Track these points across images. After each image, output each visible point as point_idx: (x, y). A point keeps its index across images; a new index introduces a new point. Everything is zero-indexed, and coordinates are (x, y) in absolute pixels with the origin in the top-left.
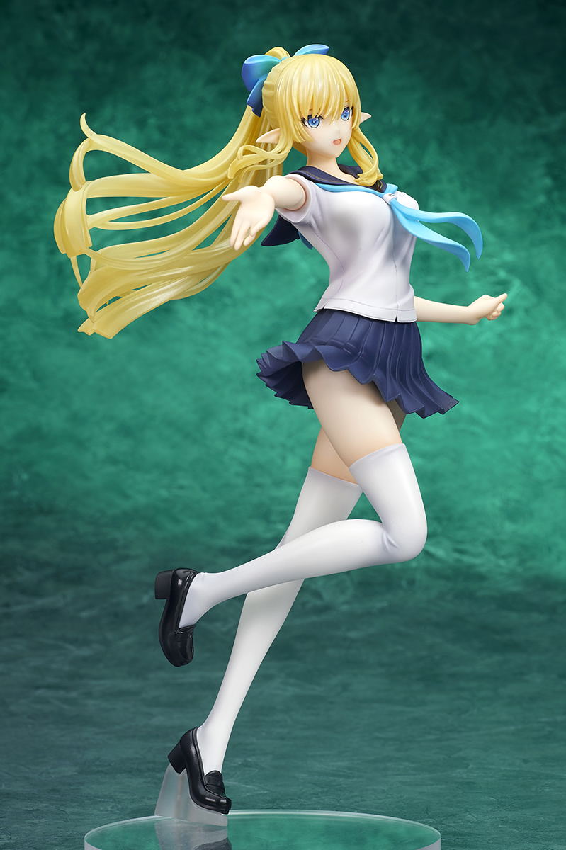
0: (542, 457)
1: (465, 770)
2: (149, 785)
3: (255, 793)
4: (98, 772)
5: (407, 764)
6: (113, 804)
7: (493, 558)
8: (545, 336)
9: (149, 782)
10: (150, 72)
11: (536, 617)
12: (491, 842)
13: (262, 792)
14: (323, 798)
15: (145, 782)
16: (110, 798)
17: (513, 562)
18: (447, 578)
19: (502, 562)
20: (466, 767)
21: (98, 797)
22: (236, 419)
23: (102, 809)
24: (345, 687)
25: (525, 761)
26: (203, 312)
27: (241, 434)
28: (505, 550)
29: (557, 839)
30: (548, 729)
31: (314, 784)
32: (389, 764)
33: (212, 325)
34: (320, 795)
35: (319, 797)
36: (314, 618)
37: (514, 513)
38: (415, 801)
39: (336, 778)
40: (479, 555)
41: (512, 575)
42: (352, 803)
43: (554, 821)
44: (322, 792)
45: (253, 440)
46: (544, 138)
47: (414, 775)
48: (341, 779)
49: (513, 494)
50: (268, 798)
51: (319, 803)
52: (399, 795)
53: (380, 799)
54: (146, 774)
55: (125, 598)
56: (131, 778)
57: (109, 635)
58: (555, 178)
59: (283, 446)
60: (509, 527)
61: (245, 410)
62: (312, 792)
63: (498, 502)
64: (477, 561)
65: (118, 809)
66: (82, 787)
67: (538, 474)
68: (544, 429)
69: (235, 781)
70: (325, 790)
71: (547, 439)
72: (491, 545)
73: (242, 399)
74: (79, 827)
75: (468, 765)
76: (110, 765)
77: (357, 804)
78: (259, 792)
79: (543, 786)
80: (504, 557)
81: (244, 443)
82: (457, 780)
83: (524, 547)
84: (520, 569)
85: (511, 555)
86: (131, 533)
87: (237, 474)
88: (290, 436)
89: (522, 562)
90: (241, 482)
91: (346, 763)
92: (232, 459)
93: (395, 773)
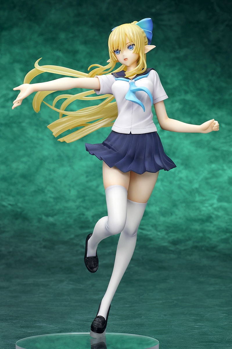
0: (176, 190)
1: (140, 319)
3: (53, 328)
5: (116, 316)
7: (155, 232)
8: (178, 140)
9: (10, 324)
10: (15, 30)
11: (173, 256)
13: (56, 328)
15: (8, 324)
17: (164, 233)
19: (159, 233)
20: (141, 318)
22: (50, 174)
24: (93, 285)
25: (165, 315)
26: (37, 130)
27: (52, 181)
28: (160, 228)
29: (175, 347)
30: (175, 302)
31: (78, 325)
33: (40, 135)
34: (80, 329)
37: (164, 213)
40: (150, 230)
41: (163, 239)
44: (81, 328)
46: (178, 58)
47: (119, 321)
49: (164, 205)
50: (58, 331)
54: (9, 321)
55: (3, 249)
56: (3, 322)
59: (69, 185)
60: (162, 219)
61: (54, 171)
62: (76, 328)
63: (158, 209)
64: (149, 233)
67: (174, 197)
68: (177, 178)
69: (46, 324)
70: (82, 327)
71: (178, 183)
72: (155, 226)
73: (52, 166)
75: (142, 317)
78: (54, 328)
79: (171, 325)
80: (160, 231)
81: (53, 184)
82: (136, 323)
83: (168, 227)
84: (166, 237)
85: (163, 230)
86: (6, 221)
87: (50, 197)
88: (72, 181)
89: (167, 233)
90: (52, 200)
91: (91, 316)
92: (48, 191)
93: (111, 320)
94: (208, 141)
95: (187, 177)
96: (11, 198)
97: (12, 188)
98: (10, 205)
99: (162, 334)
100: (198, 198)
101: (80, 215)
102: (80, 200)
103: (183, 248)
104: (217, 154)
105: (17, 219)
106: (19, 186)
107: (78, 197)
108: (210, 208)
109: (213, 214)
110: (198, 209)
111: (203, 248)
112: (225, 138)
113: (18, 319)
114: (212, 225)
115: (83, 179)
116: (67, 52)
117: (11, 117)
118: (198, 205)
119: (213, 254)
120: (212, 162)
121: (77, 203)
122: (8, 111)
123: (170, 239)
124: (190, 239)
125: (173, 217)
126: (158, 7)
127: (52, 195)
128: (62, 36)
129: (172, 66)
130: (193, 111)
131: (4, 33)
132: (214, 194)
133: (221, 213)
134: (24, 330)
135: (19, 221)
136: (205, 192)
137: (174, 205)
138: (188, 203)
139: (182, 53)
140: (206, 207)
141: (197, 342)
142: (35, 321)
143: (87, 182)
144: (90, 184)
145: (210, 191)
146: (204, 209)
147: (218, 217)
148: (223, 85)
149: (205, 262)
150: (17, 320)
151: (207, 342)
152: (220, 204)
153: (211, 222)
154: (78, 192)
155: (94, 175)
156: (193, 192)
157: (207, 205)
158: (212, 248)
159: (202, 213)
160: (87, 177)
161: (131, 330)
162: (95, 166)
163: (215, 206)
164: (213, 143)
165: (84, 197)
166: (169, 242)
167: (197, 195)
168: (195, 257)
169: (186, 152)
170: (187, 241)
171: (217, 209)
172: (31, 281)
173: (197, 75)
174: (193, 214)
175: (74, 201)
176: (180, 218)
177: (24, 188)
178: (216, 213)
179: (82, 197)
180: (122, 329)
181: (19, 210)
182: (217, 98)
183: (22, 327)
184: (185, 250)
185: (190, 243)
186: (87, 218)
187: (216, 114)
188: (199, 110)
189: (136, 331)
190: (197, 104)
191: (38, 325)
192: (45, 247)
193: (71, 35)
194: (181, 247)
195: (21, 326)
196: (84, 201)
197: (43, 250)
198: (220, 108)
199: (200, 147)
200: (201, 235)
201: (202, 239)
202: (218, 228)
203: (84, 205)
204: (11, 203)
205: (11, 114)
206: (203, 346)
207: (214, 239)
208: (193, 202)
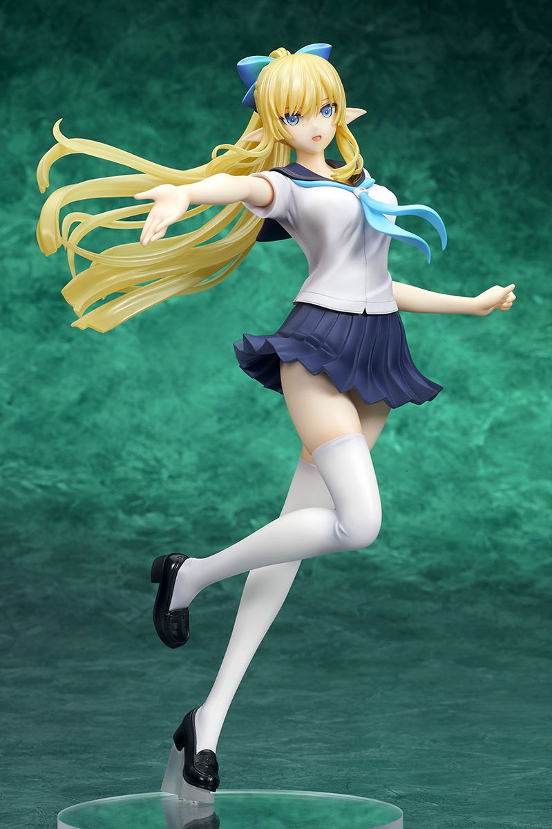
0: (431, 451)
1: (378, 750)
2: (75, 766)
4: (23, 754)
5: (320, 744)
6: (43, 784)
7: (386, 549)
8: (432, 334)
9: (75, 763)
10: (42, 74)
11: (430, 605)
12: (414, 815)
14: (245, 776)
15: (69, 763)
16: (40, 777)
17: (407, 552)
18: (343, 569)
19: (395, 553)
20: (378, 747)
21: (28, 777)
22: (132, 415)
23: (33, 788)
25: (434, 741)
27: (138, 429)
28: (397, 541)
30: (451, 711)
31: (234, 763)
32: (303, 745)
34: (242, 773)
35: (241, 775)
36: (216, 608)
37: (405, 506)
38: (334, 779)
39: (255, 758)
41: (405, 565)
42: (274, 781)
43: (470, 795)
44: (244, 771)
45: (150, 436)
46: (429, 141)
47: (329, 754)
48: (260, 759)
49: (404, 488)
51: (242, 781)
52: (318, 773)
53: (300, 777)
54: (70, 756)
55: (29, 589)
56: (56, 759)
57: (16, 626)
58: (439, 181)
59: (179, 440)
60: (401, 519)
61: (141, 406)
65: (48, 788)
66: (9, 768)
67: (428, 467)
68: (432, 424)
69: (158, 761)
70: (246, 768)
71: (435, 434)
73: (138, 395)
74: (14, 805)
75: (380, 745)
76: (33, 748)
77: (279, 781)
79: (455, 764)
80: (397, 548)
81: (141, 439)
82: (371, 759)
83: (416, 538)
84: (413, 560)
85: (404, 546)
86: (33, 526)
87: (135, 469)
88: (185, 431)
89: (415, 553)
90: (139, 476)
91: (262, 744)
92: (130, 454)
93: (310, 753)
94: (501, 336)
95: (455, 421)
96: (42, 472)
97: (43, 446)
98: (40, 486)
99: (439, 784)
100: (482, 471)
101: (206, 509)
102: (206, 475)
103: (453, 588)
104: (526, 366)
105: (57, 520)
106: (61, 442)
107: (201, 469)
108: (512, 493)
109: (520, 507)
110: (484, 496)
111: (501, 588)
112: (543, 329)
113: (91, 751)
114: (519, 533)
115: (211, 426)
116: (167, 125)
117: (37, 280)
118: (483, 485)
119: (526, 600)
120: (513, 386)
121: (200, 483)
122: (30, 265)
123: (423, 565)
124: (469, 567)
125: (427, 514)
126: (380, 21)
127: (140, 465)
128: (155, 87)
129: (416, 159)
130: (467, 264)
131: (16, 81)
132: (519, 459)
133: (538, 505)
134: (111, 775)
135: (63, 526)
136: (498, 457)
137: (429, 486)
138: (460, 483)
139: (438, 129)
140: (504, 491)
141: (522, 801)
142: (132, 755)
143: (221, 432)
144: (228, 437)
145: (511, 454)
146: (499, 495)
147: (531, 514)
148: (537, 203)
149: (508, 619)
150: (89, 753)
151: (546, 801)
152: (534, 484)
153: (516, 527)
154: (200, 455)
155: (237, 416)
156: (469, 456)
157: (504, 486)
158: (522, 587)
159: (495, 504)
160: (220, 420)
161: (364, 775)
162: (239, 394)
163: (524, 488)
164: (515, 341)
165: (214, 467)
166: (420, 573)
167: (480, 463)
168: (484, 608)
169: (451, 361)
170: (464, 570)
171: (527, 496)
172: (102, 664)
173: (474, 181)
174: (474, 508)
175: (192, 478)
176: (443, 517)
177: (70, 448)
178: (526, 505)
179: (211, 467)
180: (340, 773)
181: (62, 499)
182: (521, 235)
183: (104, 769)
184: (459, 591)
185: (470, 576)
186: (223, 517)
187: (520, 272)
188: (481, 263)
189: (376, 776)
190: (476, 248)
191: (140, 763)
192: (127, 586)
193: (176, 87)
194: (448, 585)
195: (101, 767)
196: (214, 478)
197: (124, 593)
198: (529, 257)
199: (485, 350)
200: (493, 555)
201: (498, 566)
202: (534, 541)
203: (216, 487)
204: (43, 483)
205: (36, 274)
206: (541, 810)
207: (527, 566)
208: (472, 479)
